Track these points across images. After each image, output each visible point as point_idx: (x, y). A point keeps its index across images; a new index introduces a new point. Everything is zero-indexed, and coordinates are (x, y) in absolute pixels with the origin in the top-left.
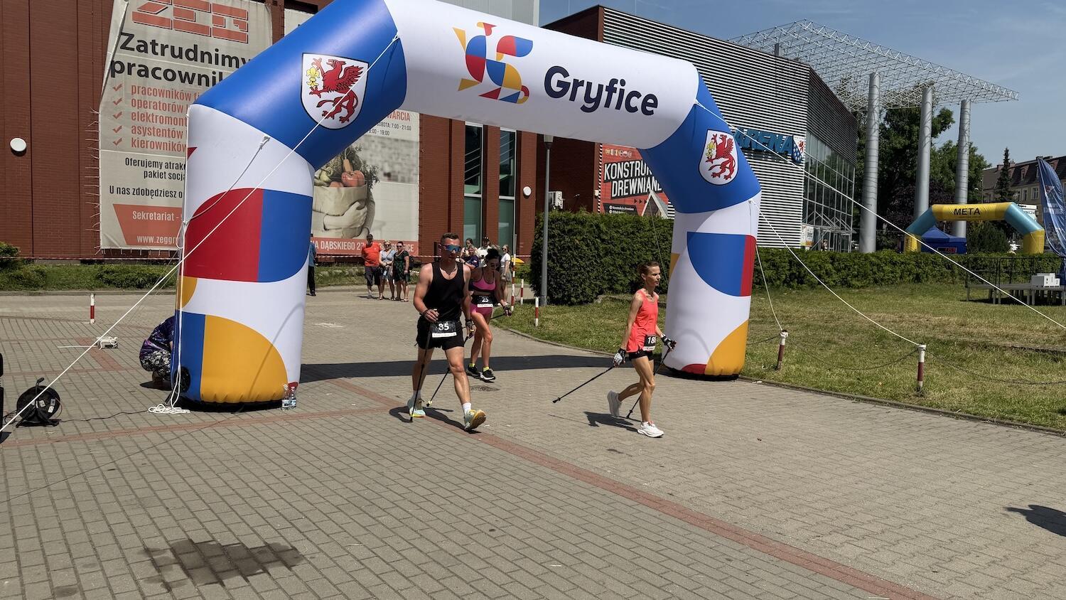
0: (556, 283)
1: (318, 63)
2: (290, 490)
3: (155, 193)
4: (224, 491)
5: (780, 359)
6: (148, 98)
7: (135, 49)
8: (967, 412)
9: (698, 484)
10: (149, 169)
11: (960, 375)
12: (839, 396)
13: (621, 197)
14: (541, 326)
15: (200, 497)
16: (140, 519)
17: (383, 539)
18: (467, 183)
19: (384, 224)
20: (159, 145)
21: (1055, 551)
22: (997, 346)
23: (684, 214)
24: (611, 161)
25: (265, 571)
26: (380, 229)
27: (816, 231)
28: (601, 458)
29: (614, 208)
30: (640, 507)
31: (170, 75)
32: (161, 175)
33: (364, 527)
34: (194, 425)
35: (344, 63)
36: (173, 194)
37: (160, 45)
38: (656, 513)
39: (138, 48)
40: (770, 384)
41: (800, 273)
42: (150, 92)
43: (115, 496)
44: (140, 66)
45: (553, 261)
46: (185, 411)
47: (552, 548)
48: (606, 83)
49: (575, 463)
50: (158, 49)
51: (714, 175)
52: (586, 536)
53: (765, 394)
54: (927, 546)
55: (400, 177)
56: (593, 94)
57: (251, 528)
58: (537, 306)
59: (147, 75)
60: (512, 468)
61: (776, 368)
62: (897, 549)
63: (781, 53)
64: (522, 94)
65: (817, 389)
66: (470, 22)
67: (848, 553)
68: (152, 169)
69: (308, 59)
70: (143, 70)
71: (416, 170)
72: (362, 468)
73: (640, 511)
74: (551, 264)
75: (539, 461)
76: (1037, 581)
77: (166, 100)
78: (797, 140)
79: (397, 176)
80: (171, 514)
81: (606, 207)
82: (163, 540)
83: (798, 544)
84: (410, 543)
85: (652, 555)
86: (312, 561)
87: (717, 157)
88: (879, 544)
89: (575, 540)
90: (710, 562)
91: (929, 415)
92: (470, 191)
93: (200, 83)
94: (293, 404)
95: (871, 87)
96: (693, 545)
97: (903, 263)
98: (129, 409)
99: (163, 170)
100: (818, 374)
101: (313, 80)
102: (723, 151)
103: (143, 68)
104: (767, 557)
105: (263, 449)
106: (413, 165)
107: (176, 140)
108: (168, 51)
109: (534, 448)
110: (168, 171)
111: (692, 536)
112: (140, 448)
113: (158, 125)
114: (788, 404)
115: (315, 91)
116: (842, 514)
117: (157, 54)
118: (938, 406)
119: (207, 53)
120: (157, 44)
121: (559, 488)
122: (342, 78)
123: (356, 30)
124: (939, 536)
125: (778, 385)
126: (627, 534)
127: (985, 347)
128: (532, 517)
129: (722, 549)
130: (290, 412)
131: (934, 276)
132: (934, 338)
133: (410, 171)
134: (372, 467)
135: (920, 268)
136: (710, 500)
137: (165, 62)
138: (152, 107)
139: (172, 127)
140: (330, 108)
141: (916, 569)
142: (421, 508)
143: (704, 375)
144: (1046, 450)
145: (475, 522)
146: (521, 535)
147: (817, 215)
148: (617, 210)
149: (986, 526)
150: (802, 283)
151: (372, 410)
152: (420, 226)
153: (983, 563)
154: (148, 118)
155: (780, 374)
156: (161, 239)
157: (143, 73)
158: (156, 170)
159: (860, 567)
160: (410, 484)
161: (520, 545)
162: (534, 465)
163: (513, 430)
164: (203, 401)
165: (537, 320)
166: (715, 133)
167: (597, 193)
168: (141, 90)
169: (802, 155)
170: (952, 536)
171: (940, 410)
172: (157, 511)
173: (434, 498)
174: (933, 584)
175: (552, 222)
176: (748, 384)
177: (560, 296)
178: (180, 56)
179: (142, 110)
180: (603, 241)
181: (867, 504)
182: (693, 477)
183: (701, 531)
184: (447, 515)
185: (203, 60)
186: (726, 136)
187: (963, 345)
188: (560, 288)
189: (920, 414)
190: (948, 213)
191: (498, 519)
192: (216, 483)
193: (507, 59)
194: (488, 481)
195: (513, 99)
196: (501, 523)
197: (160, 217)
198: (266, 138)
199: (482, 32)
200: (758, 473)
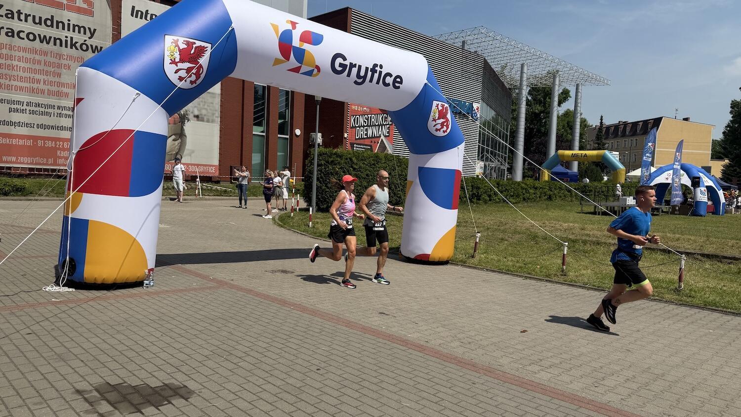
0: (322, 198)
1: (176, 42)
2: (168, 346)
3: (19, 124)
4: (120, 347)
5: (475, 251)
6: (13, 53)
7: (4, 16)
8: (594, 286)
9: (442, 334)
10: (13, 106)
11: (586, 262)
12: (514, 275)
13: (362, 139)
14: (314, 227)
15: (104, 352)
16: (65, 370)
17: (246, 378)
18: (255, 125)
19: (193, 152)
20: (21, 89)
21: (661, 372)
22: (605, 243)
23: (416, 155)
24: (355, 114)
25: (170, 403)
26: (190, 155)
27: (485, 166)
28: (376, 319)
29: (357, 146)
30: (410, 351)
31: (31, 37)
32: (23, 111)
33: (230, 370)
34: (81, 300)
35: (195, 43)
36: (32, 125)
37: (24, 14)
38: (421, 354)
39: (6, 15)
40: (470, 267)
41: (478, 193)
42: (15, 48)
43: (39, 353)
44: (7, 29)
45: (320, 182)
46: (71, 290)
47: (361, 380)
48: (370, 67)
49: (360, 323)
50: (23, 17)
51: (437, 130)
52: (381, 371)
53: (469, 274)
54: (588, 371)
55: (205, 119)
56: (362, 73)
57: (150, 373)
58: (311, 213)
59: (13, 36)
60: (319, 327)
61: (473, 257)
62: (571, 373)
63: (466, 47)
64: (316, 70)
65: (499, 271)
66: (281, 20)
67: (543, 377)
68: (15, 106)
69: (169, 39)
70: (10, 32)
71: (218, 114)
72: (215, 329)
73: (411, 354)
74: (319, 184)
75: (336, 321)
76: (654, 390)
77: (28, 56)
78: (475, 106)
79: (203, 118)
80: (86, 365)
81: (352, 145)
82: (87, 384)
83: (513, 372)
84: (265, 380)
85: (426, 382)
86: (201, 394)
87: (439, 119)
88: (561, 370)
89: (375, 374)
90: (462, 385)
91: (571, 287)
92: (257, 131)
93: (55, 44)
94: (152, 284)
95: (522, 72)
96: (449, 375)
97: (541, 188)
98: (26, 288)
99: (25, 107)
100: (499, 261)
101: (173, 54)
102: (442, 115)
103: (10, 31)
104: (496, 381)
105: (140, 317)
106: (216, 111)
107: (35, 86)
108: (30, 19)
109: (330, 313)
110: (28, 108)
111: (447, 369)
112: (45, 317)
113: (21, 74)
114: (484, 281)
115: (173, 62)
116: (534, 352)
117: (21, 20)
118: (576, 282)
119: (61, 22)
120: (22, 13)
121: (355, 340)
122: (194, 53)
123: (202, 20)
124: (593, 364)
125: (475, 268)
126: (406, 369)
127: (598, 244)
128: (343, 360)
129: (468, 376)
130: (149, 289)
131: (560, 197)
132: (566, 238)
133: (213, 114)
134: (222, 328)
135: (551, 191)
136: (452, 344)
137: (28, 27)
138: (16, 60)
139: (32, 76)
140: (183, 73)
141: (585, 385)
142: (266, 356)
143: (428, 261)
144: (643, 309)
145: (306, 364)
146: (339, 372)
147: (486, 155)
148: (359, 148)
149: (618, 358)
150: (479, 199)
151: (210, 288)
152: (220, 154)
153: (622, 381)
154: (13, 68)
155: (475, 260)
156: (22, 159)
157: (10, 34)
158: (19, 107)
159: (553, 385)
160: (253, 340)
161: (339, 379)
162: (334, 324)
163: (312, 301)
164: (85, 283)
165: (311, 223)
166: (438, 102)
167: (346, 135)
168: (8, 46)
169: (478, 115)
170: (601, 365)
171: (577, 284)
172: (76, 363)
173: (272, 349)
174: (596, 394)
175: (320, 155)
176: (456, 267)
177: (325, 206)
178: (40, 23)
179: (9, 62)
180: (354, 169)
181: (547, 345)
182: (438, 330)
183: (452, 365)
184: (285, 360)
185: (57, 27)
186: (444, 105)
187: (585, 242)
188: (325, 201)
189: (565, 287)
190: (568, 156)
191: (320, 362)
192: (113, 342)
193: (306, 46)
194: (306, 336)
195: (309, 73)
196: (323, 365)
197: (21, 142)
198: (137, 94)
199: (289, 27)
200: (477, 326)
